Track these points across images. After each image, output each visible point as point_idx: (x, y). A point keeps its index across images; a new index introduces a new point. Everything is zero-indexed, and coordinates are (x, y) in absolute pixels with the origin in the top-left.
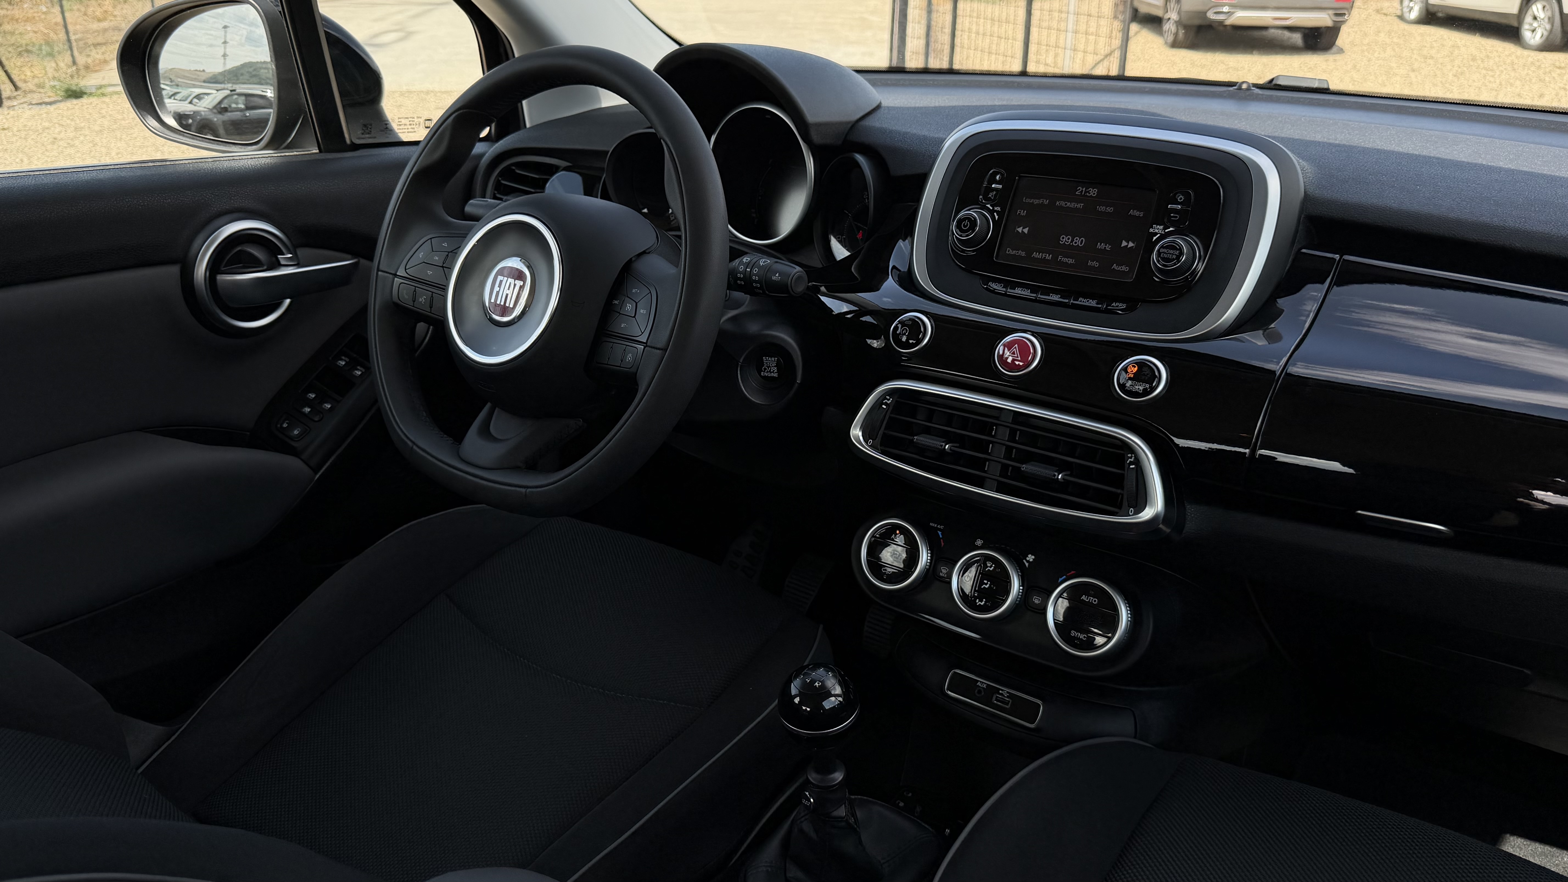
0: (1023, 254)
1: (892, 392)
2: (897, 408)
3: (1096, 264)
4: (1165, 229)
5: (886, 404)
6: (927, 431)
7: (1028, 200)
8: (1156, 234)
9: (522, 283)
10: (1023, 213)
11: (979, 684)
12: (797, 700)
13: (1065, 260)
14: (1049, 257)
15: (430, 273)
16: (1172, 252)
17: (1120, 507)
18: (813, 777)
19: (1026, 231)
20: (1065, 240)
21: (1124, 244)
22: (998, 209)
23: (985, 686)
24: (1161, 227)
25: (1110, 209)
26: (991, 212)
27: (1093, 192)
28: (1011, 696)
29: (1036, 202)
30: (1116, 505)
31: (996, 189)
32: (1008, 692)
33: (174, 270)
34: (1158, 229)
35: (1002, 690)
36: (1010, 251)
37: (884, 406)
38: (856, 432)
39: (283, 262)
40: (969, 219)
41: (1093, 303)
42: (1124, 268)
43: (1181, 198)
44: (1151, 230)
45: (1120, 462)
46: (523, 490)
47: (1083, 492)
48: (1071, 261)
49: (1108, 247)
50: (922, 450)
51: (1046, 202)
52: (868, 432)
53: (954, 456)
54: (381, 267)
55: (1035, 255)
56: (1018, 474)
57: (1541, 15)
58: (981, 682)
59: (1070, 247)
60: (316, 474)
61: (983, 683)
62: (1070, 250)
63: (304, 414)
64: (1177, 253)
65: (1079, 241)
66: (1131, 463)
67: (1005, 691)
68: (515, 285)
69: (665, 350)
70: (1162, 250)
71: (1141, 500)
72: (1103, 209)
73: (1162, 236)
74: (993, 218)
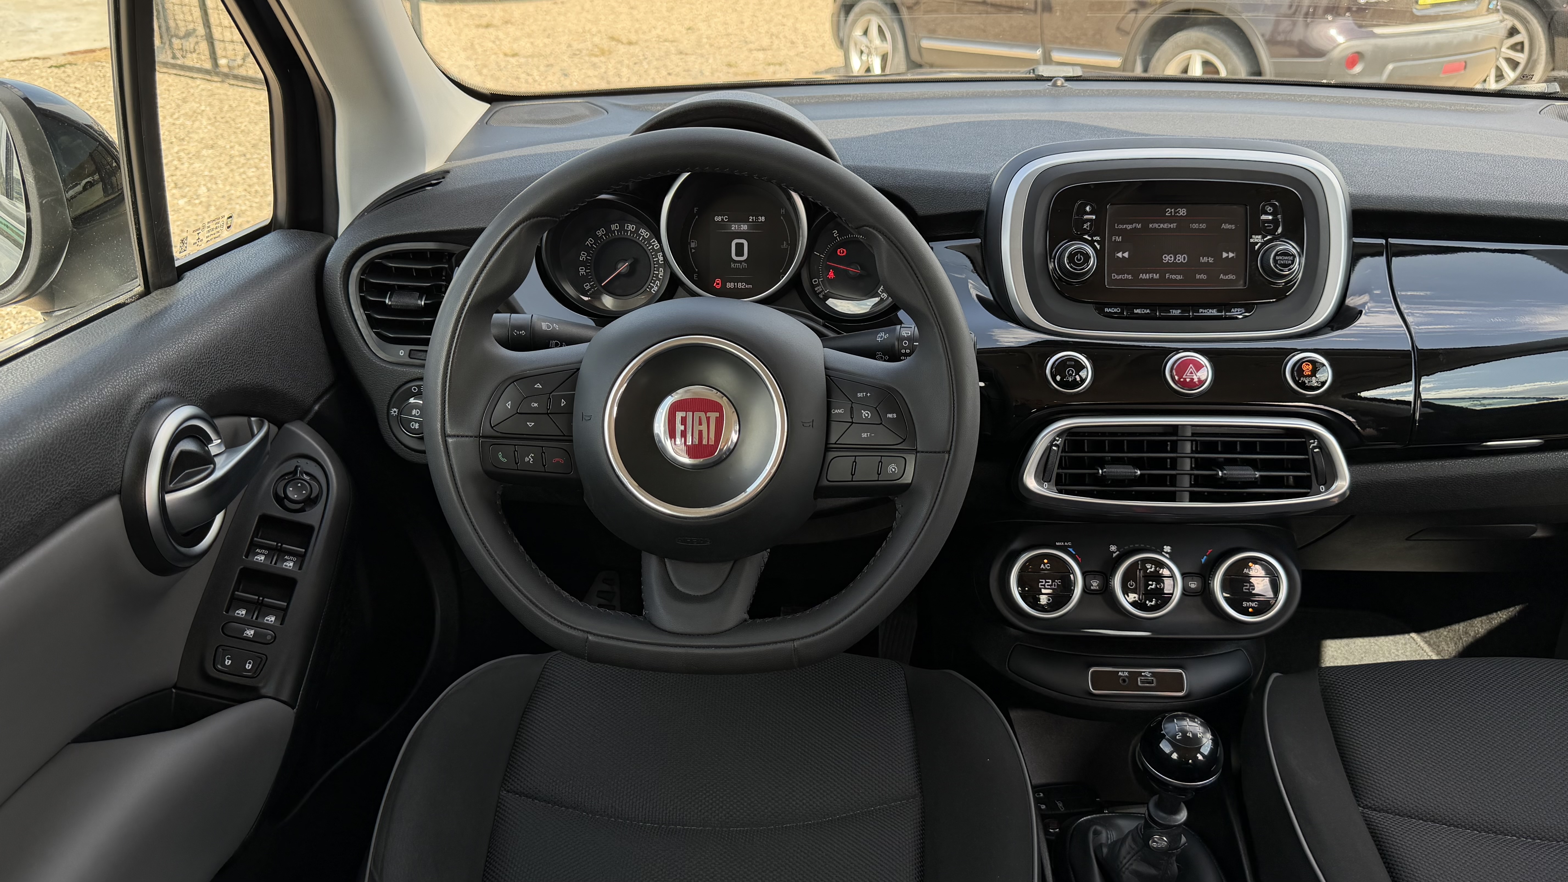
0: (1130, 277)
1: (1057, 435)
2: (1068, 446)
3: (1203, 277)
4: (1263, 238)
5: (1056, 445)
6: (1110, 462)
7: (1121, 226)
8: (1257, 243)
9: (717, 414)
10: (1120, 239)
11: (1120, 673)
13: (1173, 277)
14: (1156, 276)
15: (531, 424)
16: (1286, 258)
17: (1310, 488)
19: (1126, 255)
20: (1167, 258)
21: (1225, 255)
22: (1098, 238)
23: (1127, 674)
24: (1260, 237)
25: (1203, 226)
26: (1091, 243)
27: (1182, 212)
28: (1152, 674)
29: (1129, 227)
31: (1089, 220)
32: (1150, 672)
34: (1257, 239)
35: (1144, 672)
36: (1116, 277)
37: (1054, 448)
40: (1082, 253)
41: (1214, 312)
42: (1231, 277)
43: (1269, 209)
44: (1252, 240)
45: (1303, 448)
47: (1278, 482)
48: (1179, 277)
49: (1211, 260)
50: (1110, 481)
51: (1139, 226)
52: (1042, 476)
53: (1146, 479)
54: (449, 431)
55: (1143, 276)
56: (1213, 481)
58: (1121, 671)
59: (1174, 264)
60: (295, 709)
61: (1123, 672)
62: (1174, 267)
64: (1291, 258)
65: (1181, 258)
66: (1315, 447)
67: (1147, 672)
68: (708, 419)
69: (948, 452)
70: (1277, 258)
71: (1330, 474)
72: (1195, 226)
73: (1263, 244)
74: (1094, 248)
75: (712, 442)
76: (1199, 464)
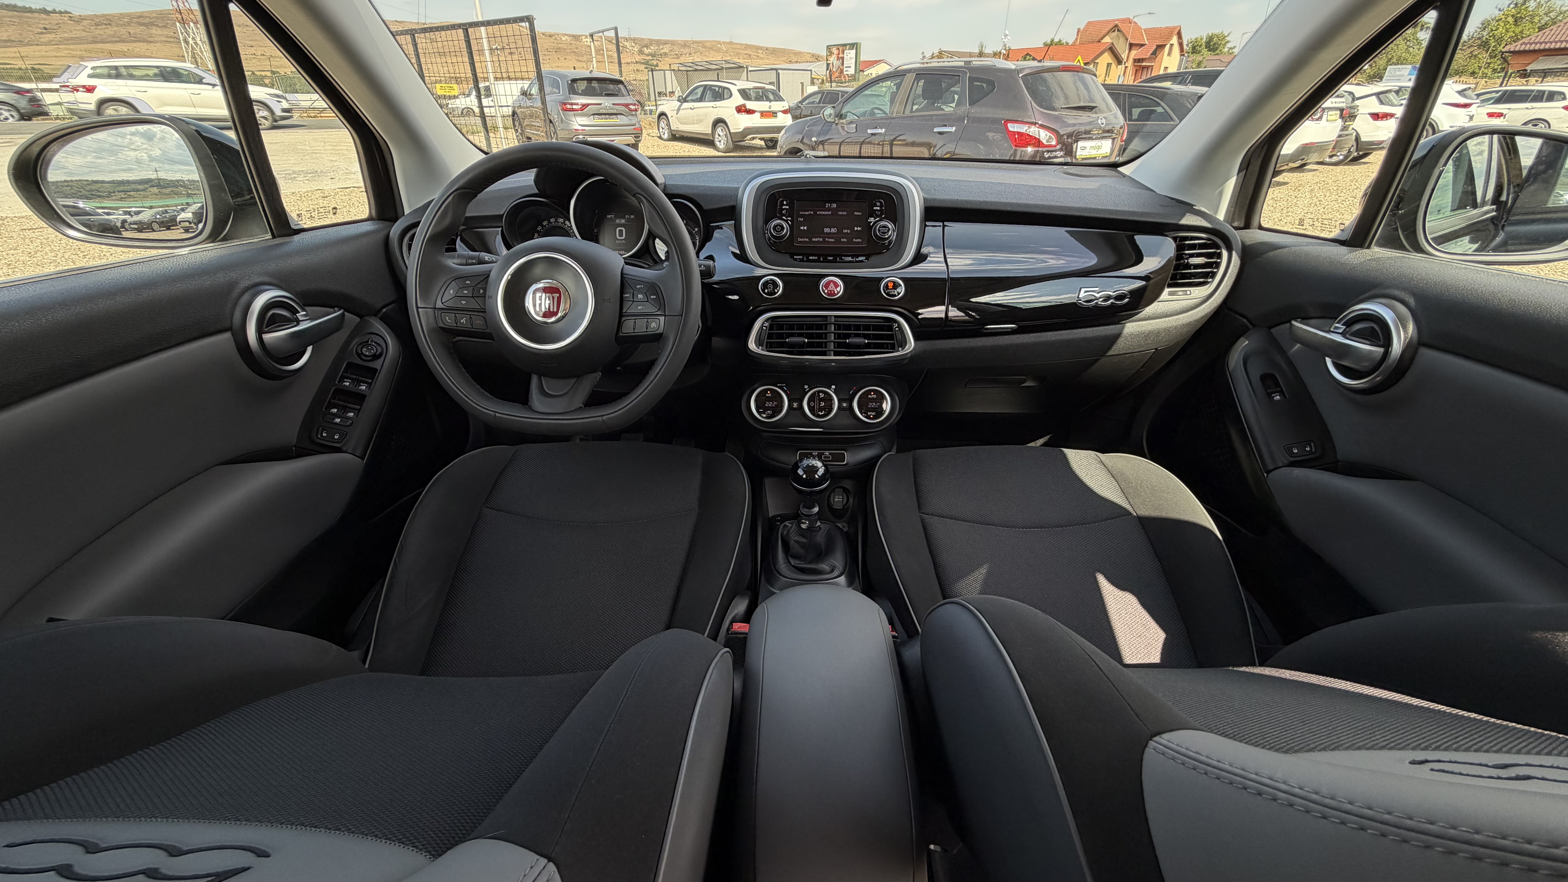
0: (807, 240)
1: (767, 320)
2: (771, 327)
3: (845, 240)
4: (875, 219)
5: (766, 325)
6: (792, 335)
7: (803, 213)
8: (872, 222)
9: (558, 295)
10: (802, 220)
11: (813, 453)
12: (804, 476)
13: (830, 240)
14: (821, 240)
15: (463, 302)
16: (885, 229)
17: (895, 349)
18: (805, 511)
19: (805, 228)
20: (826, 230)
21: (856, 229)
22: (789, 218)
23: (817, 454)
24: (873, 218)
25: (845, 213)
26: (786, 221)
27: (834, 205)
28: (830, 454)
29: (807, 213)
30: (893, 348)
31: (785, 209)
33: (232, 336)
34: (872, 220)
36: (800, 239)
37: (765, 327)
38: (752, 345)
39: (301, 319)
40: (780, 226)
41: (850, 259)
42: (859, 240)
43: (878, 204)
44: (869, 221)
45: (890, 328)
47: (876, 346)
48: (832, 240)
49: (849, 231)
50: (792, 345)
51: (812, 213)
52: (759, 343)
53: (810, 345)
54: (419, 305)
55: (814, 239)
56: (845, 345)
57: (721, 133)
59: (830, 233)
60: (363, 460)
61: (815, 453)
62: (829, 235)
63: (336, 424)
64: (889, 230)
65: (833, 230)
66: (896, 327)
67: (827, 453)
68: (553, 298)
69: (682, 316)
70: (880, 229)
71: (903, 343)
72: (841, 213)
73: (875, 223)
74: (788, 223)
75: (555, 310)
76: (839, 336)
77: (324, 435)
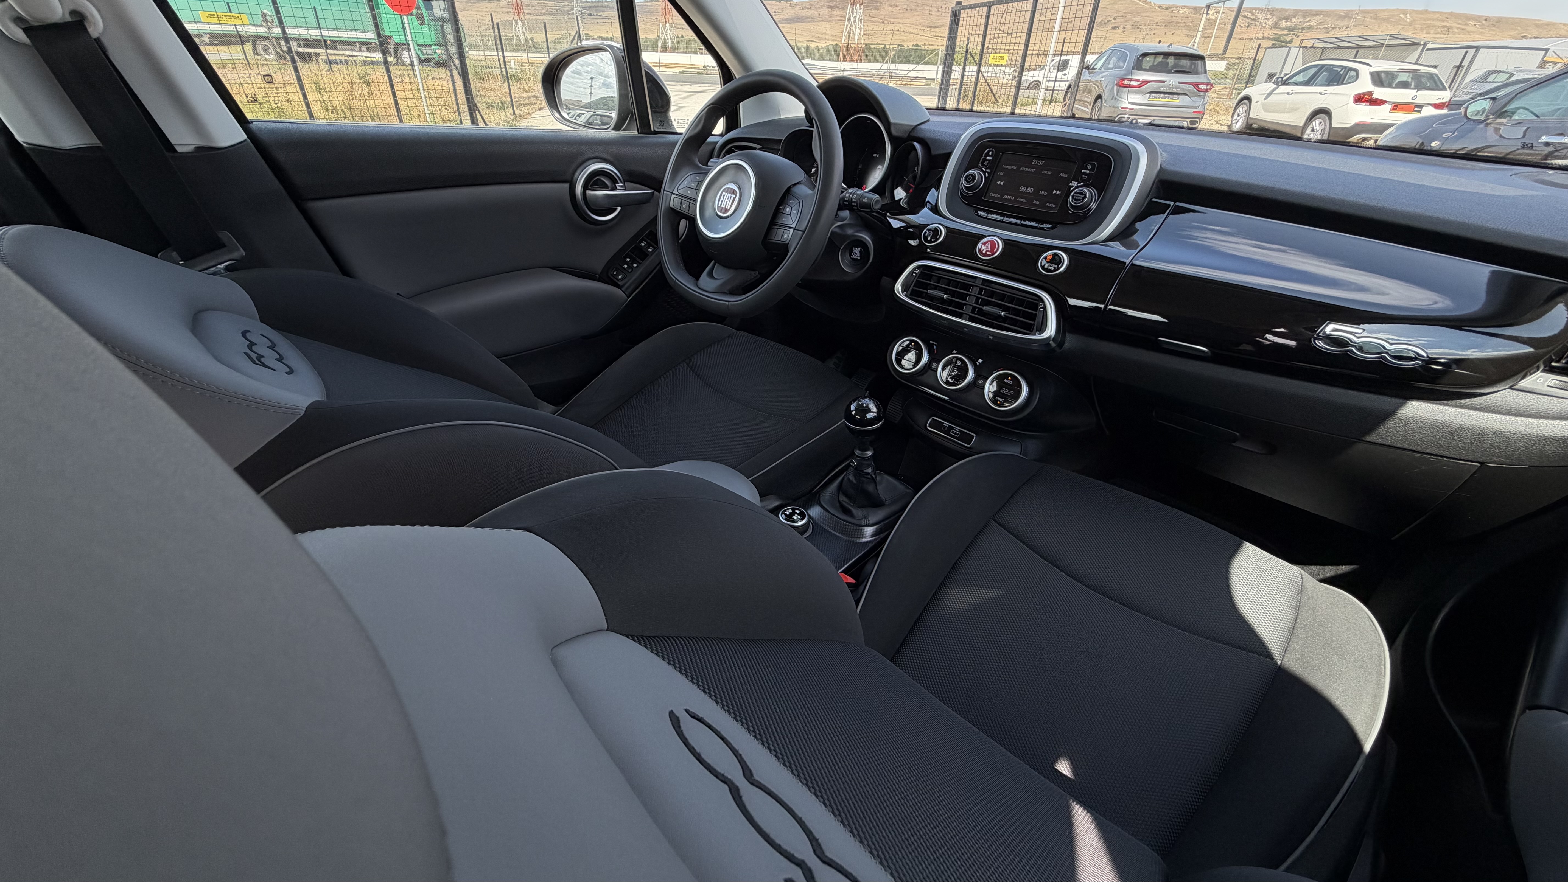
0: (999, 196)
1: (919, 267)
2: (922, 275)
3: (1038, 203)
4: (1078, 184)
5: (915, 273)
6: (936, 288)
7: (1006, 167)
8: (1073, 186)
9: (734, 196)
10: (1002, 174)
12: (853, 413)
13: (1022, 200)
14: (1013, 198)
15: (689, 192)
16: (1080, 195)
17: (1032, 332)
18: (857, 452)
19: (1002, 183)
20: (1023, 189)
21: (1055, 192)
22: (988, 170)
23: (947, 426)
24: (1076, 183)
25: (1050, 173)
26: (984, 172)
27: (1041, 162)
28: (960, 431)
29: (1010, 167)
30: (1029, 329)
31: (988, 160)
32: (959, 429)
33: (567, 186)
34: (1074, 184)
35: (956, 428)
36: (992, 194)
37: (914, 274)
38: (898, 287)
39: (618, 188)
40: (972, 175)
41: (1033, 224)
42: (1053, 205)
43: (1089, 167)
44: (1070, 184)
45: (1035, 307)
46: (727, 303)
47: (1014, 322)
48: (1024, 201)
49: (1046, 194)
50: (932, 298)
51: (1015, 168)
52: (905, 288)
53: (948, 302)
54: (665, 193)
55: (1006, 197)
56: (981, 312)
59: (1025, 193)
60: (628, 298)
61: (946, 424)
62: (1024, 195)
63: (624, 268)
64: (1083, 196)
65: (1030, 190)
66: (1041, 308)
68: (731, 197)
69: (804, 232)
70: (1075, 195)
71: (1042, 328)
72: (1046, 172)
73: (1076, 188)
74: (985, 175)
76: (978, 301)
77: (615, 273)
